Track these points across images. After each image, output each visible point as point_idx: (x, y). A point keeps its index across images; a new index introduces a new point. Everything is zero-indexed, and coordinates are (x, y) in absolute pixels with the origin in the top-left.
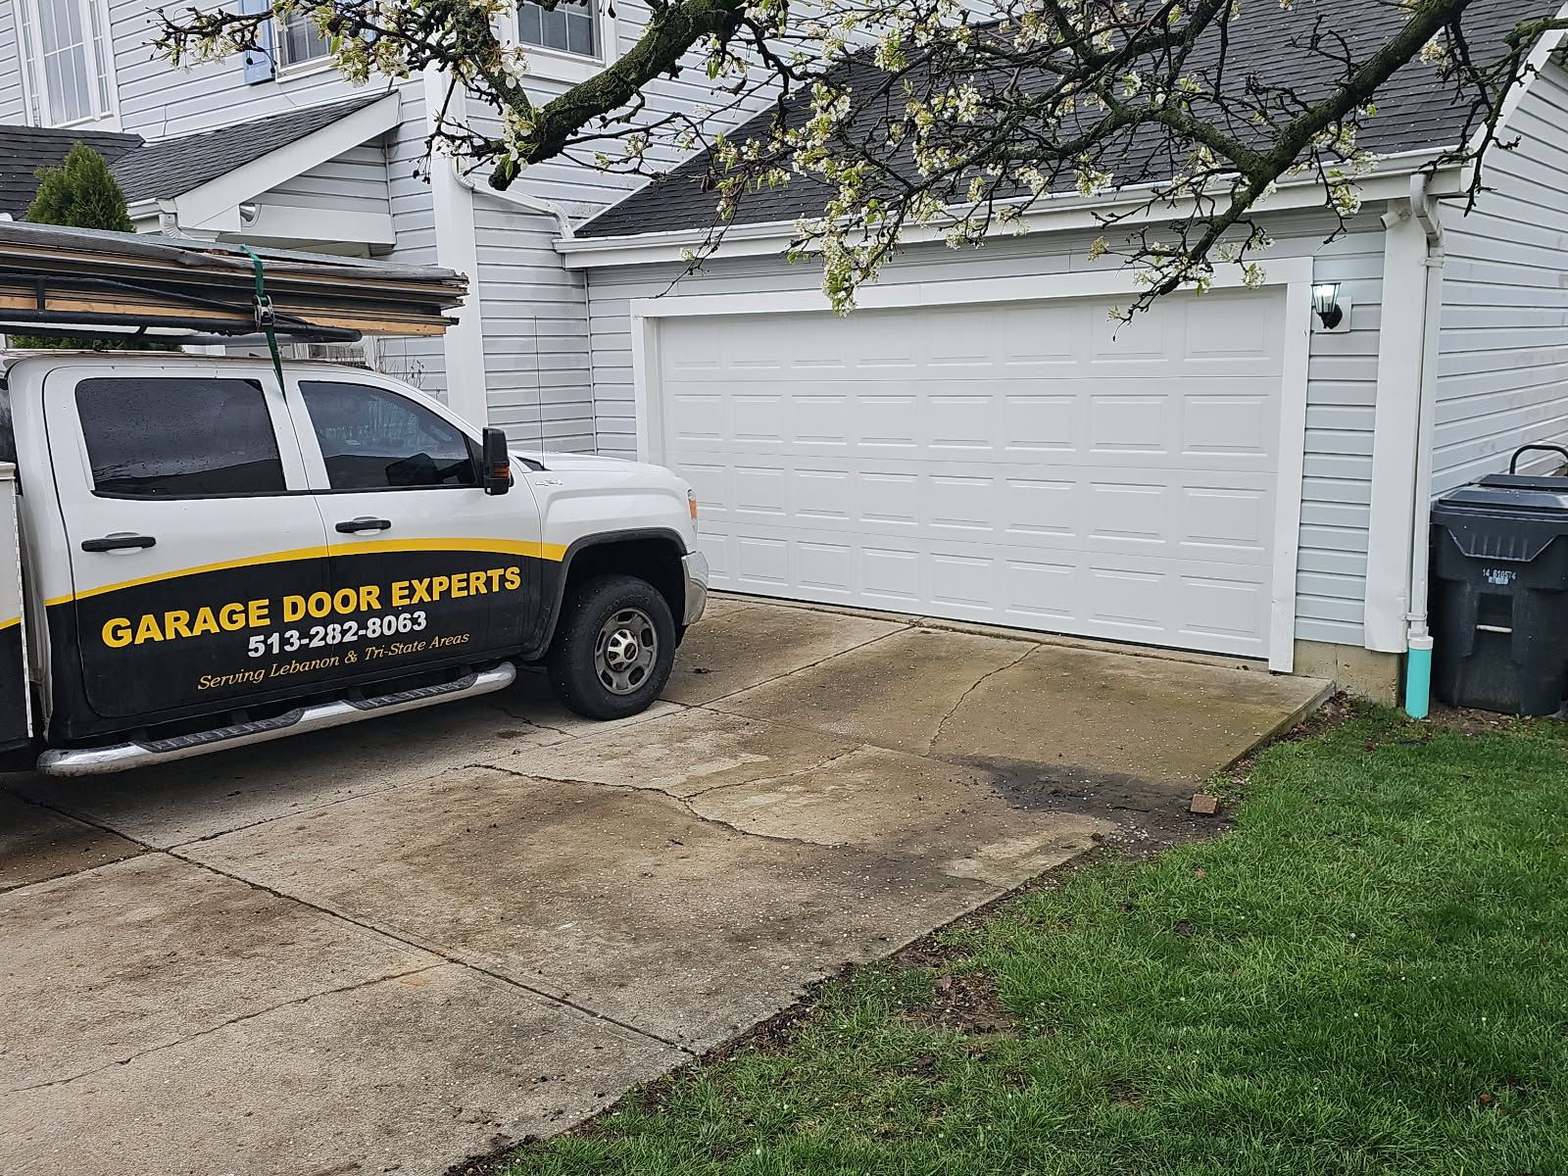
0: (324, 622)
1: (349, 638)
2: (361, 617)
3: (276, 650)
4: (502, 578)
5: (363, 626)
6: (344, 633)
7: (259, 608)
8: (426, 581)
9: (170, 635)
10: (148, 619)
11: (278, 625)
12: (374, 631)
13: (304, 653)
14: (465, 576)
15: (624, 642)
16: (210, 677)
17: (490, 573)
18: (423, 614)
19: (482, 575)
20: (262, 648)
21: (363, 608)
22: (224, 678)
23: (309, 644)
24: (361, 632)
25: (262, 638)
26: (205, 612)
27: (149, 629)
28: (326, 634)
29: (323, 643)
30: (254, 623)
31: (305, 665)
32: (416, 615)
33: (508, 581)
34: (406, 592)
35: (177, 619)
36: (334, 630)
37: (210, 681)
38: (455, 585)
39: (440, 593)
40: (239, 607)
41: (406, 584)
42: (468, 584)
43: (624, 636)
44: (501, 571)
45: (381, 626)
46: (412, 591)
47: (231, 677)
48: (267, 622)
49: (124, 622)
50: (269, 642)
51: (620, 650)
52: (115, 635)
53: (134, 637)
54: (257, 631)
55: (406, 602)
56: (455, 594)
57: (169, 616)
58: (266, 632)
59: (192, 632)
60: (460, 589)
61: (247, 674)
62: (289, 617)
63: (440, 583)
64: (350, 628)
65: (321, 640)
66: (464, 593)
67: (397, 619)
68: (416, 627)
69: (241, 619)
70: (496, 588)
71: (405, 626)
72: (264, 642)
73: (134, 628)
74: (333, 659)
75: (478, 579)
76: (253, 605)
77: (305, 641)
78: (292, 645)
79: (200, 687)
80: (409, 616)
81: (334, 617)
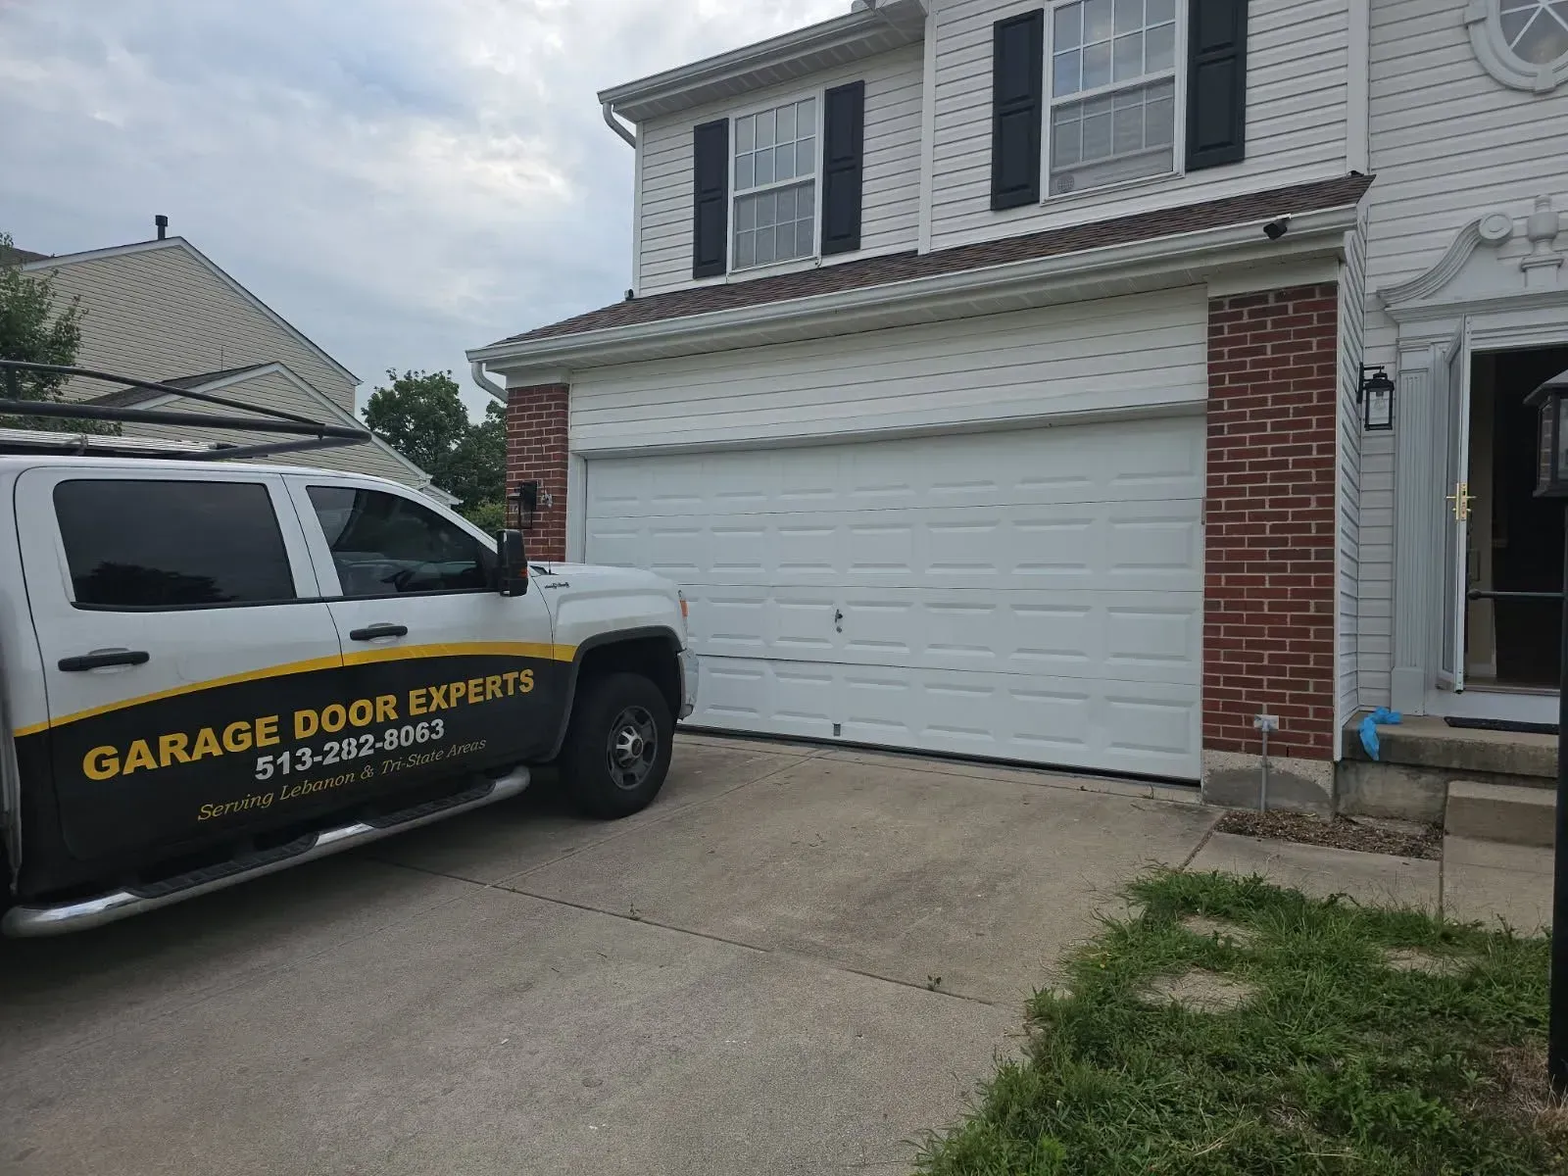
0: (338, 737)
1: (364, 752)
2: (377, 729)
3: (286, 770)
4: (517, 682)
5: (380, 738)
6: (360, 747)
7: (267, 725)
8: (444, 688)
9: (166, 762)
10: (140, 745)
11: (289, 742)
12: (391, 743)
13: (318, 771)
14: (481, 681)
15: (631, 739)
16: (211, 806)
17: (505, 676)
18: (440, 722)
19: (497, 678)
20: (271, 769)
21: (380, 719)
22: (228, 806)
23: (322, 762)
24: (378, 745)
25: (270, 758)
26: (207, 733)
27: (139, 756)
28: (341, 749)
29: (337, 759)
30: (262, 742)
31: (318, 784)
32: (433, 724)
33: (522, 683)
34: (423, 700)
35: (174, 743)
36: (349, 744)
37: (212, 810)
38: (471, 690)
39: (457, 699)
40: (245, 725)
41: (423, 691)
42: (485, 689)
43: (630, 733)
44: (516, 674)
45: (399, 737)
46: (429, 698)
47: (237, 803)
48: (276, 740)
49: (111, 750)
50: (279, 761)
51: (628, 746)
52: (98, 766)
53: (122, 765)
54: (265, 751)
55: (424, 710)
56: (472, 700)
57: (165, 740)
58: (275, 751)
59: (191, 756)
60: (476, 695)
61: (254, 799)
62: (300, 733)
63: (457, 689)
64: (367, 741)
65: (334, 756)
66: (481, 699)
67: (415, 729)
68: (434, 736)
69: (247, 738)
70: (511, 692)
71: (423, 736)
72: (273, 763)
73: (122, 757)
74: (348, 776)
75: (494, 683)
76: (260, 722)
77: (318, 759)
78: (304, 763)
79: (200, 818)
80: (426, 725)
81: (350, 731)
